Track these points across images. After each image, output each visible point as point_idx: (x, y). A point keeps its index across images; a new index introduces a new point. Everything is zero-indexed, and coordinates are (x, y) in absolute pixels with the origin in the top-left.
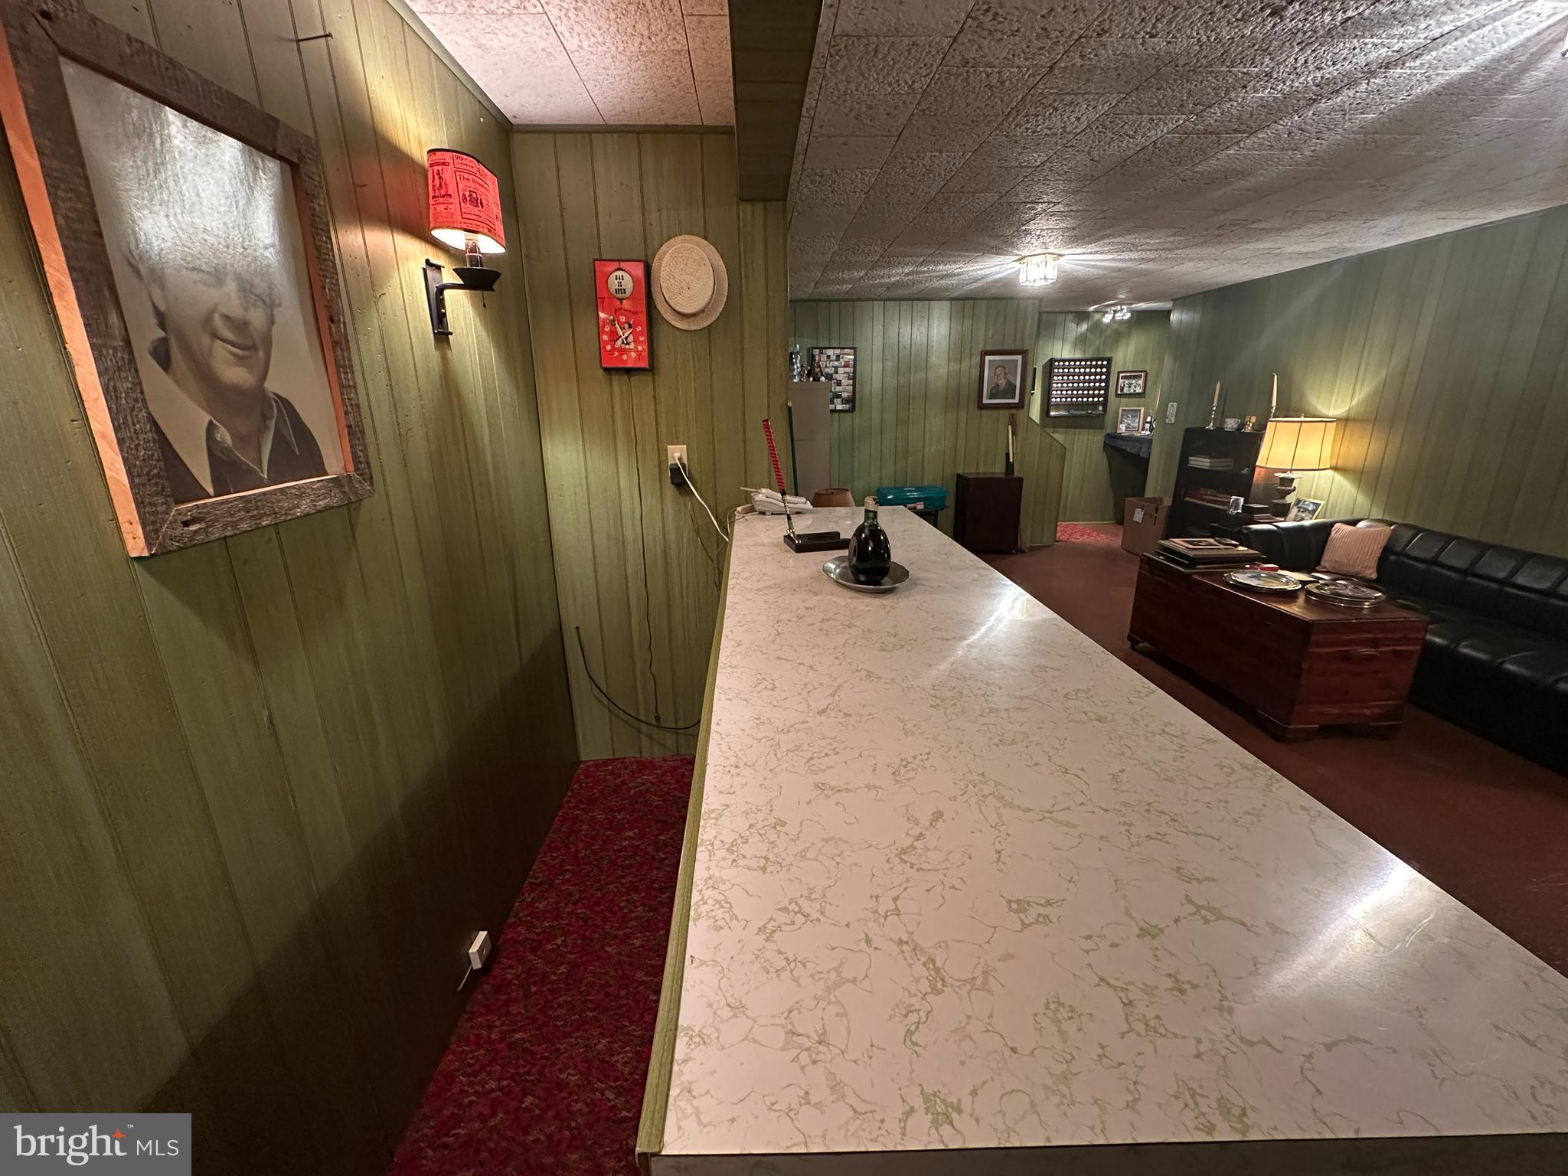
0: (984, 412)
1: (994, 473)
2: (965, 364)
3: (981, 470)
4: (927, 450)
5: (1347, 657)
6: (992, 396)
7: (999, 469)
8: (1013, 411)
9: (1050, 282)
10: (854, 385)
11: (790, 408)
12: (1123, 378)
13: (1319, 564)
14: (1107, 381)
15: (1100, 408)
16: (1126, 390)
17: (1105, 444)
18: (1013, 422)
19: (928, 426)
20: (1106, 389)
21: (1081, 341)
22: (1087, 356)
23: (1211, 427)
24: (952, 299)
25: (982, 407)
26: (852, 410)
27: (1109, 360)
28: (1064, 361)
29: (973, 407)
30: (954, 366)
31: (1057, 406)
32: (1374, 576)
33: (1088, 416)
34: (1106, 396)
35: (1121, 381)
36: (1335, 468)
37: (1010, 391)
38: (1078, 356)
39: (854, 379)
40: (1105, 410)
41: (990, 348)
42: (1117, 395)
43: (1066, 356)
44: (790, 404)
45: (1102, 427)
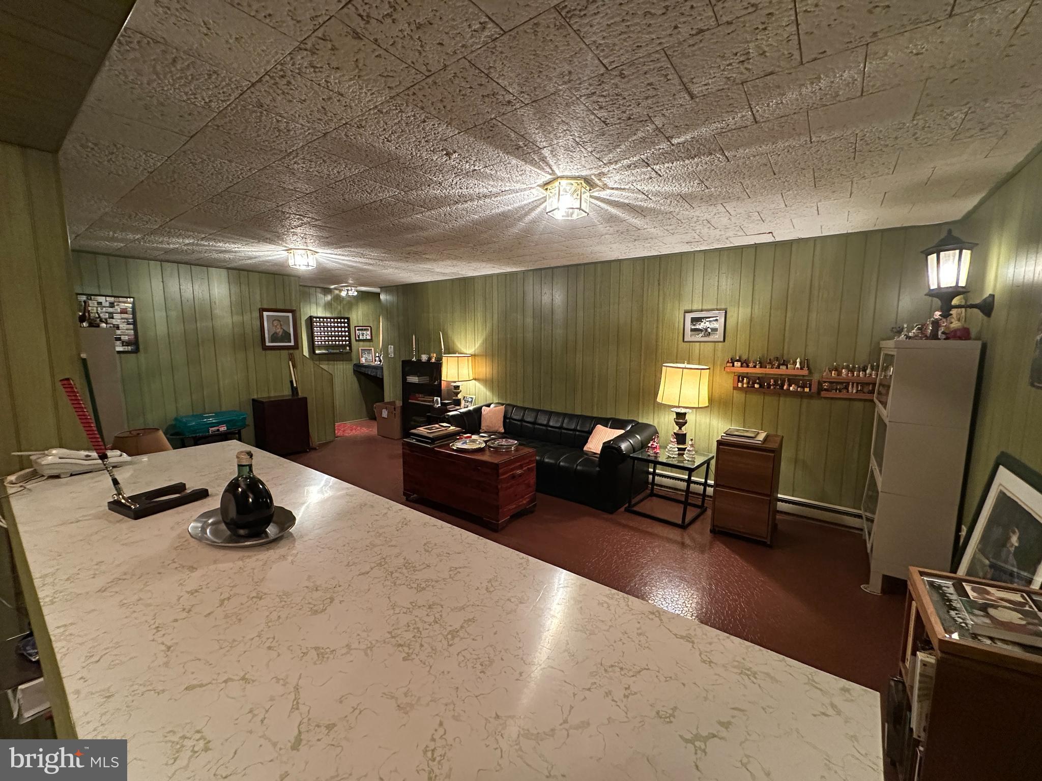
0: (269, 352)
1: (283, 396)
2: (247, 317)
3: (273, 394)
4: (221, 383)
5: (513, 477)
6: (273, 339)
7: (287, 392)
8: (291, 351)
9: (310, 268)
10: (135, 329)
11: (84, 361)
12: (358, 330)
13: (480, 428)
14: (349, 331)
15: (348, 348)
16: (361, 337)
17: (354, 370)
18: (292, 358)
19: (219, 364)
20: (349, 336)
21: (328, 306)
22: (334, 316)
23: (414, 359)
24: (228, 269)
25: (265, 348)
26: (136, 351)
27: (348, 319)
28: (320, 318)
29: (259, 349)
30: (237, 318)
31: (320, 347)
32: (503, 431)
33: (341, 353)
34: (350, 340)
35: (357, 332)
36: (475, 379)
37: (286, 337)
38: (328, 315)
39: (135, 323)
40: (351, 349)
41: (265, 306)
42: (356, 340)
43: (320, 315)
44: (83, 356)
45: (351, 360)
